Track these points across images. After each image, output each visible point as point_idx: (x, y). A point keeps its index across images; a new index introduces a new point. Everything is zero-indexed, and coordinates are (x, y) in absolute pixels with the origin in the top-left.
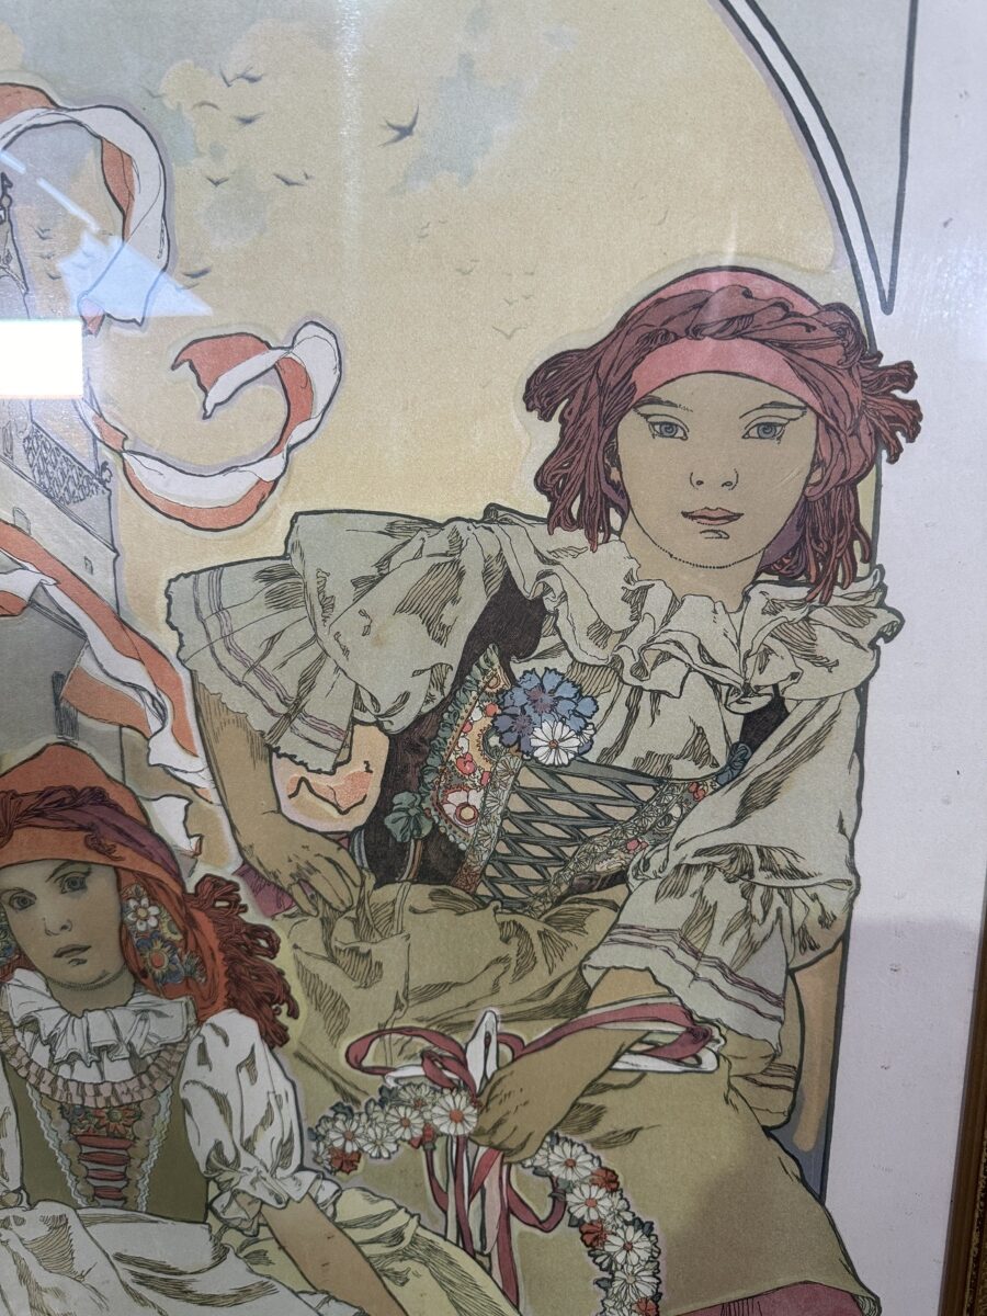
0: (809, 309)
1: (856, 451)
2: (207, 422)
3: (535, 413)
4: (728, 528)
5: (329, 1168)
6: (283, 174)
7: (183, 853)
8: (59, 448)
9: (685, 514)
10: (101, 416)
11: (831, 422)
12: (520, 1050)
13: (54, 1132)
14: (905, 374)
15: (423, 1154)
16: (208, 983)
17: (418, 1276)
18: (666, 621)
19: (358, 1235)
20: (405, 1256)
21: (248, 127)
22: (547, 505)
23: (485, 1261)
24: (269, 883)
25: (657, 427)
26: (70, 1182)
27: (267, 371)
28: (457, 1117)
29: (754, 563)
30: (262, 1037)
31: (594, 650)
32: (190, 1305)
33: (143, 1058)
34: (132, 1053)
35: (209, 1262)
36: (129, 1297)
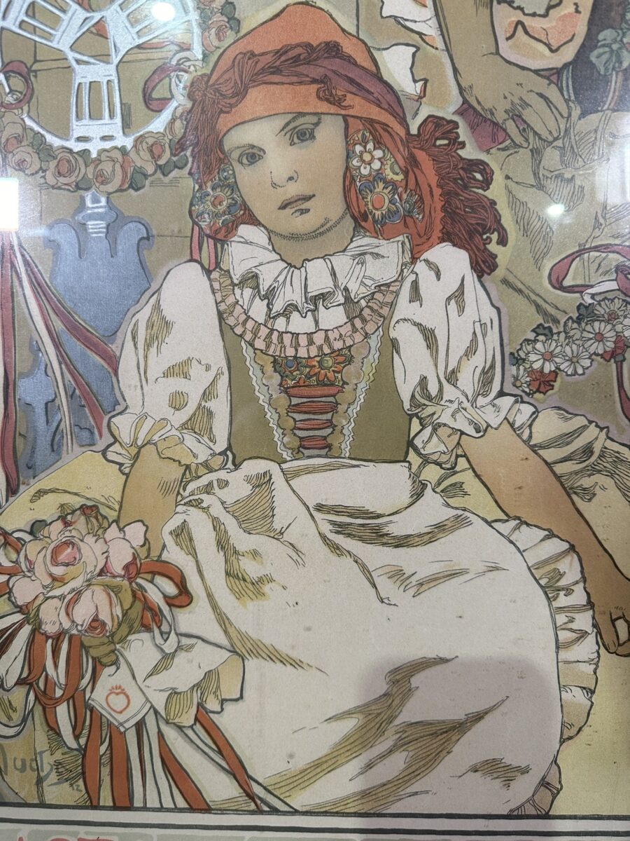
5: (527, 390)
7: (409, 98)
13: (265, 386)
15: (614, 366)
16: (425, 219)
17: (604, 489)
19: (551, 454)
20: (594, 470)
24: (486, 120)
26: (277, 435)
30: (472, 268)
32: (386, 549)
33: (358, 302)
34: (348, 299)
35: (407, 501)
36: (326, 549)
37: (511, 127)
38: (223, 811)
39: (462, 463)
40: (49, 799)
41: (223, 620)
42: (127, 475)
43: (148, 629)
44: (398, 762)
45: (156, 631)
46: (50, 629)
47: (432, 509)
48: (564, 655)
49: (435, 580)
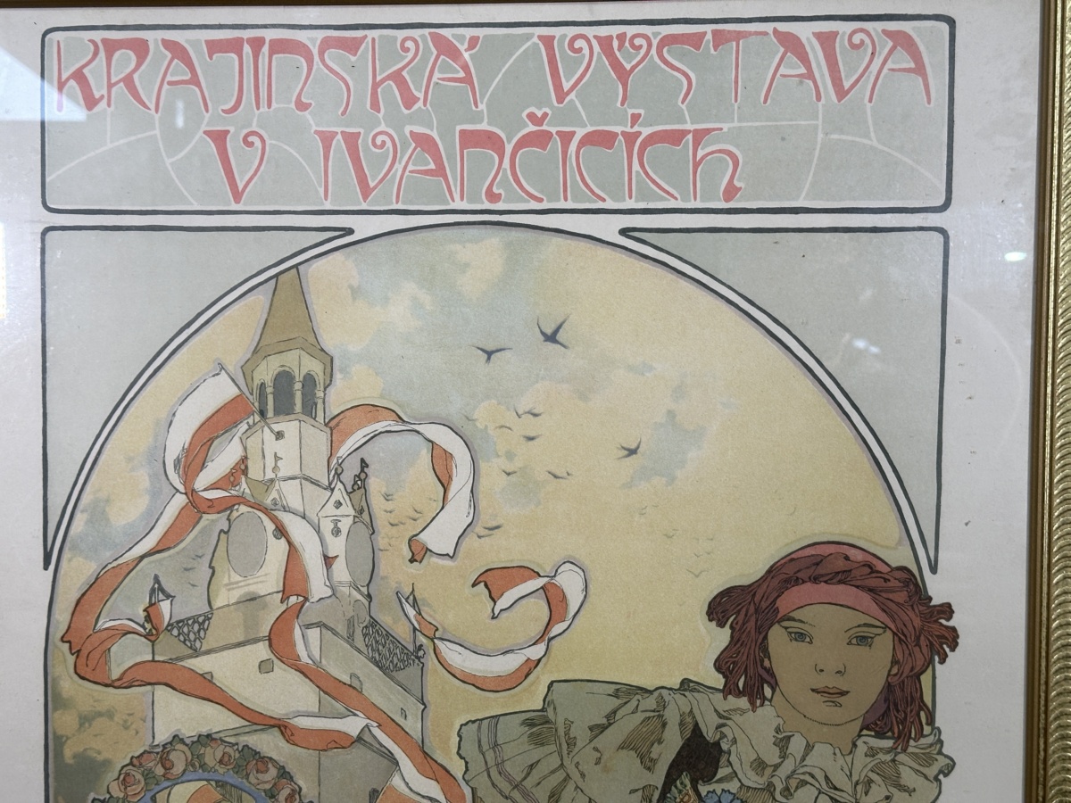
0: (885, 569)
1: (919, 655)
2: (494, 621)
3: (714, 623)
4: (841, 700)
6: (553, 471)
8: (388, 634)
9: (813, 690)
10: (420, 614)
11: (902, 637)
14: (947, 610)
18: (803, 759)
21: (531, 443)
22: (723, 681)
25: (793, 635)
27: (537, 590)
29: (859, 724)
31: (756, 778)
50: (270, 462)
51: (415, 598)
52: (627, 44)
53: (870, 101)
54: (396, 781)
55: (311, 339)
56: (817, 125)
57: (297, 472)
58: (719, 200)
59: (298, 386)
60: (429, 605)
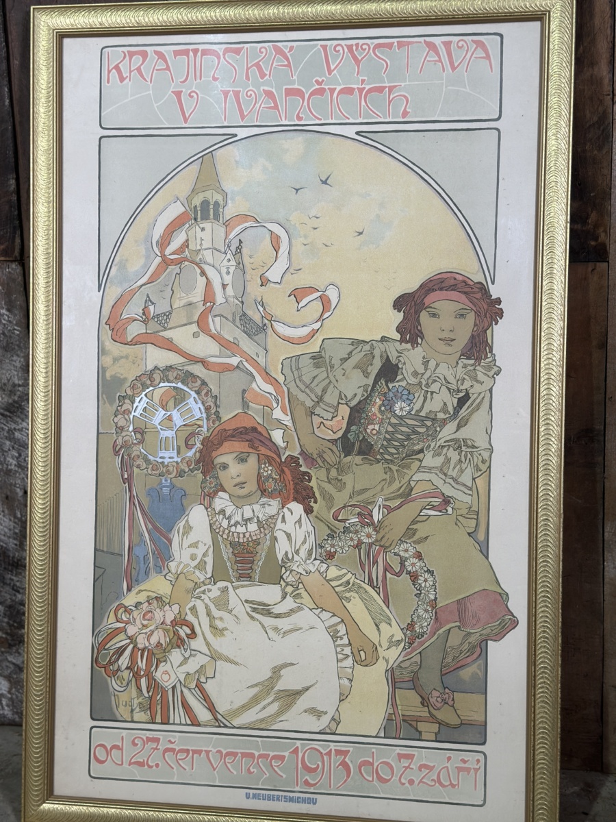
0: (472, 283)
1: (486, 322)
2: (298, 312)
3: (396, 310)
4: (452, 343)
5: (325, 558)
6: (325, 243)
7: (282, 448)
8: (251, 319)
9: (440, 339)
10: (265, 309)
12: (390, 510)
13: (226, 552)
14: (499, 301)
15: (357, 550)
16: (287, 493)
17: (354, 598)
18: (435, 370)
19: (334, 583)
20: (350, 590)
22: (400, 336)
23: (377, 590)
24: (309, 457)
25: (431, 315)
26: (231, 572)
27: (318, 298)
28: (369, 536)
29: (459, 353)
30: (304, 511)
31: (414, 379)
32: (271, 619)
33: (262, 522)
34: (258, 520)
35: (280, 600)
36: (249, 618)
37: (318, 460)
38: (205, 726)
39: (301, 586)
40: (136, 719)
41: (208, 644)
42: (173, 585)
43: (179, 647)
44: (275, 707)
45: (182, 648)
46: (140, 646)
47: (289, 603)
48: (340, 664)
49: (290, 631)
50: (199, 242)
51: (263, 303)
52: (359, 48)
53: (466, 71)
54: (254, 385)
55: (218, 185)
56: (443, 83)
57: (210, 246)
58: (400, 117)
59: (211, 207)
60: (269, 306)
